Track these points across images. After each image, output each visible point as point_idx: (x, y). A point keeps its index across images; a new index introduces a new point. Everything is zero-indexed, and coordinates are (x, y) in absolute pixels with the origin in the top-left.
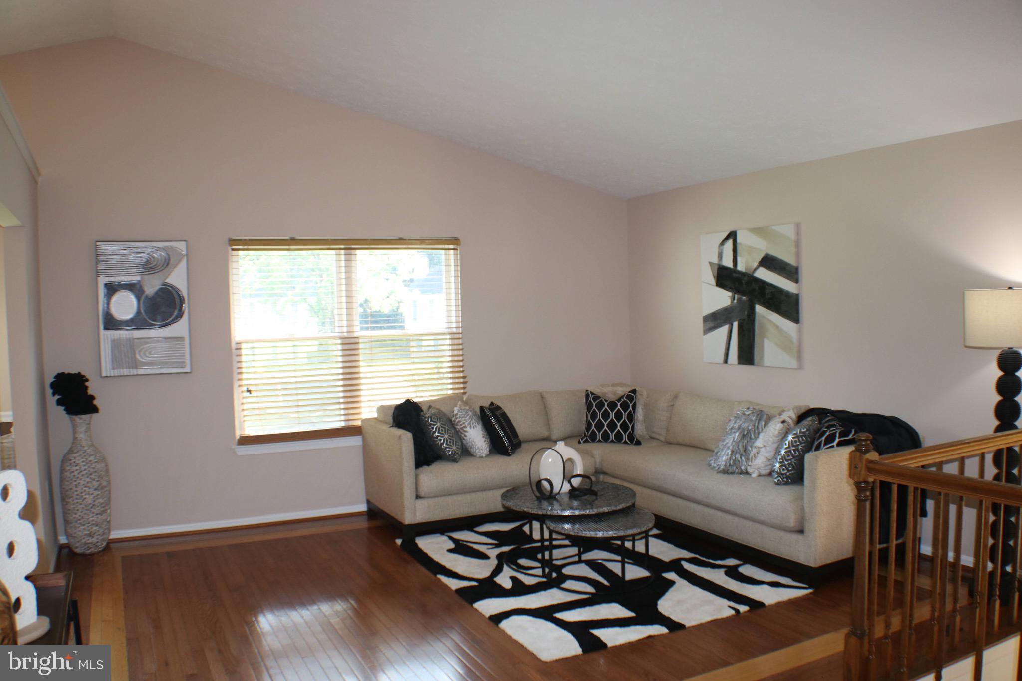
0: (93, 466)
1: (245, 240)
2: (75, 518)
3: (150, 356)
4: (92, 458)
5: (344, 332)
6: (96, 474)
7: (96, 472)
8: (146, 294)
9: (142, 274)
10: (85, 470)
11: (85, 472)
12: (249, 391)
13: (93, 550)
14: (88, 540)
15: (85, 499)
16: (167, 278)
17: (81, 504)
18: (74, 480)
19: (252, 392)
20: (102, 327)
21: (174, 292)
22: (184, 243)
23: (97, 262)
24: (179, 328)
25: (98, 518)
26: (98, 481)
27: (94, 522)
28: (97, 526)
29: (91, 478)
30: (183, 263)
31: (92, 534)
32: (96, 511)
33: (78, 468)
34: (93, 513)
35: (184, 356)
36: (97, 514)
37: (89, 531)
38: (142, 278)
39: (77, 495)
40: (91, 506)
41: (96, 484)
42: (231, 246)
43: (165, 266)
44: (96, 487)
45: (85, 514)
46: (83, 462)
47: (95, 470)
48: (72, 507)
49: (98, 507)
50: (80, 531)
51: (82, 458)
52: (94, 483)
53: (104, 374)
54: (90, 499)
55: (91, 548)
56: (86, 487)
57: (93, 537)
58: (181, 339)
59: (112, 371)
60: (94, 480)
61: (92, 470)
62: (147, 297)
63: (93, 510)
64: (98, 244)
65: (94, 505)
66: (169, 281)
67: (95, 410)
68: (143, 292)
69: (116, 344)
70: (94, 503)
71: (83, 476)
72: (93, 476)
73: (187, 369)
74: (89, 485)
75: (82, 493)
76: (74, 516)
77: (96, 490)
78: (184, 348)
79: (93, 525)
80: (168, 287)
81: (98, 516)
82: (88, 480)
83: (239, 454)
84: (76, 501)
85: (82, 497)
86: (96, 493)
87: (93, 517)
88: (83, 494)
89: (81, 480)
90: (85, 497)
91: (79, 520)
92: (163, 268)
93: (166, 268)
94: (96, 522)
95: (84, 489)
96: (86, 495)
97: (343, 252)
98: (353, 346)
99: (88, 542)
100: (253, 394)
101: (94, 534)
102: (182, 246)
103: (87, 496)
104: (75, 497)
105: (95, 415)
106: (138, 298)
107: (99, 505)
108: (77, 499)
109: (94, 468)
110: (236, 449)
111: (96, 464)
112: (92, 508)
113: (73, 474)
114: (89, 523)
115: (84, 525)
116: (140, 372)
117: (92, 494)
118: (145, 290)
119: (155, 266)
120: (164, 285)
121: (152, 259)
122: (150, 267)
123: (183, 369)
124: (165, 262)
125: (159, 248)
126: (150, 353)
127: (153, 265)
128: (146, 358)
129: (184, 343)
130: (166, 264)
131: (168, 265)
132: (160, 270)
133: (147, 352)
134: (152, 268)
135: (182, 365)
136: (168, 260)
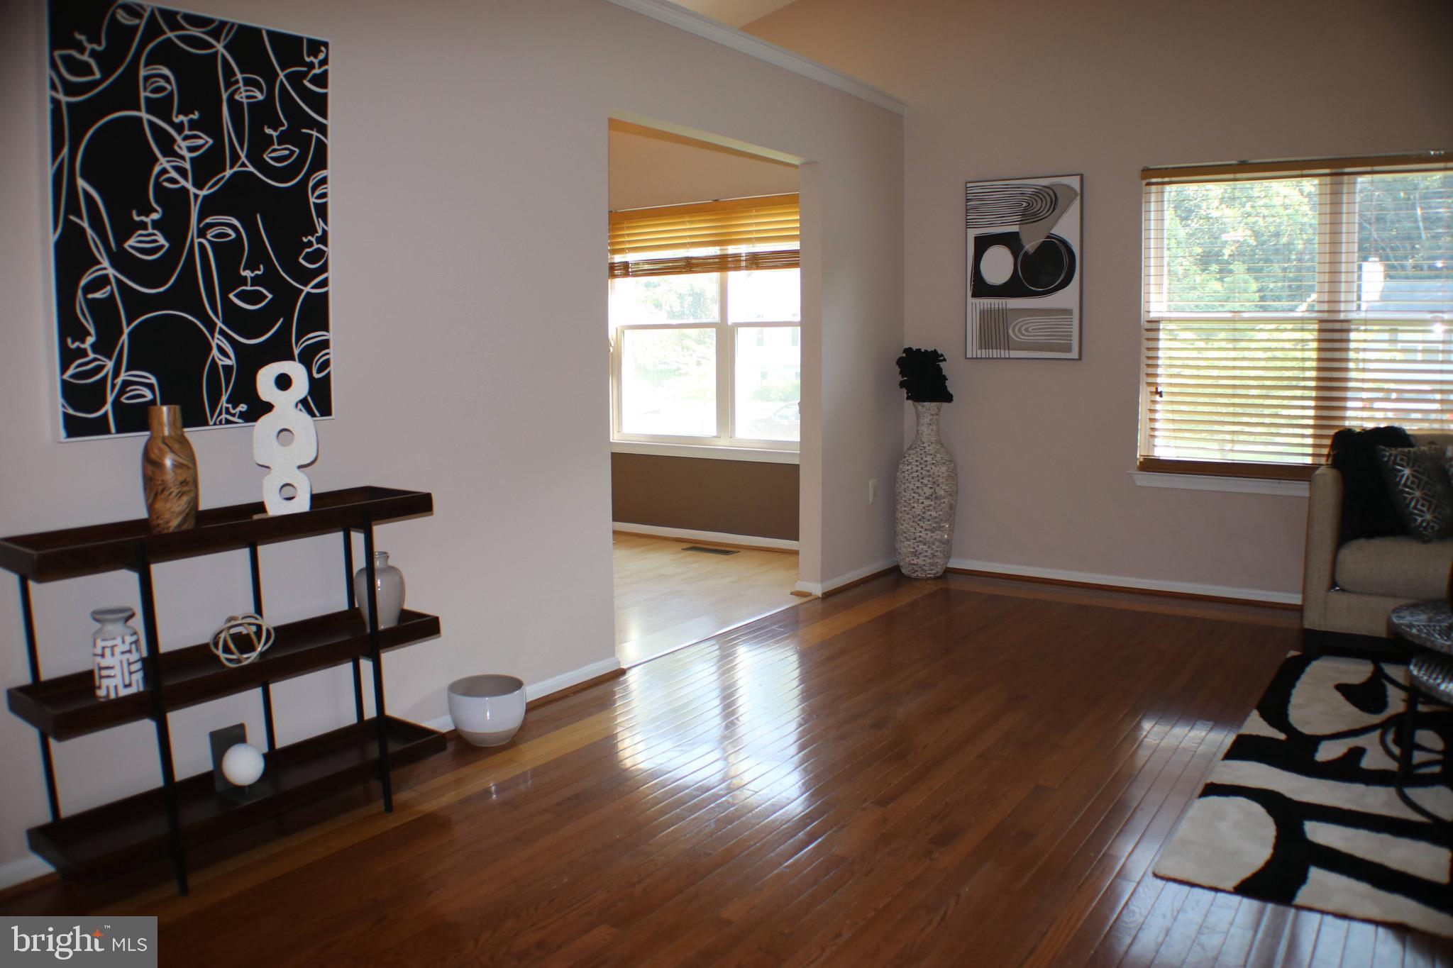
0: (928, 468)
1: (1166, 169)
2: (901, 529)
3: (1026, 333)
4: (929, 458)
5: (1323, 312)
6: (930, 479)
7: (930, 476)
8: (1025, 249)
9: (1022, 222)
10: (917, 471)
11: (915, 474)
12: (1159, 393)
13: (920, 574)
14: (913, 560)
15: (914, 507)
16: (1052, 226)
17: (908, 514)
18: (903, 482)
19: (1163, 394)
20: (969, 294)
21: (1062, 247)
22: (1079, 177)
23: (967, 210)
24: (1066, 297)
25: (927, 534)
26: (931, 488)
27: (921, 539)
28: (925, 544)
29: (922, 483)
30: (1076, 205)
31: (918, 553)
32: (926, 525)
33: (909, 468)
34: (922, 527)
35: (1071, 336)
36: (926, 530)
37: (914, 548)
38: (1020, 228)
39: (905, 501)
40: (919, 517)
41: (928, 491)
42: (1144, 178)
43: (1051, 210)
44: (927, 494)
45: (912, 526)
46: (917, 461)
47: (928, 474)
48: (900, 515)
49: (929, 520)
50: (904, 546)
51: (917, 457)
52: (926, 489)
53: (969, 355)
54: (918, 509)
55: (917, 571)
56: (914, 493)
57: (918, 558)
58: (1068, 312)
59: (979, 352)
60: (926, 485)
61: (924, 473)
62: (1026, 253)
63: (921, 524)
64: (969, 185)
65: (923, 517)
66: (1055, 231)
67: (948, 398)
68: (1022, 247)
69: (985, 315)
70: (923, 515)
71: (913, 478)
72: (925, 481)
73: (1073, 355)
74: (920, 491)
75: (910, 500)
76: (901, 527)
77: (927, 498)
78: (1071, 325)
79: (920, 541)
80: (1056, 241)
81: (928, 532)
82: (918, 484)
83: (1139, 483)
84: (904, 509)
85: (910, 504)
86: (927, 502)
87: (921, 532)
88: (911, 502)
89: (910, 483)
90: (913, 505)
91: (905, 533)
92: (1048, 214)
93: (1052, 212)
94: (925, 539)
95: (913, 495)
96: (914, 503)
97: (1328, 179)
98: (1337, 336)
99: (912, 562)
100: (1165, 398)
101: (920, 554)
102: (1074, 182)
103: (916, 505)
104: (903, 503)
105: (945, 405)
106: (1015, 255)
107: (930, 518)
108: (905, 506)
109: (929, 471)
110: (1135, 476)
111: (933, 466)
112: (920, 520)
113: (903, 474)
114: (915, 539)
115: (909, 540)
116: (1014, 354)
117: (923, 503)
118: (1024, 244)
119: (1038, 211)
120: (1048, 237)
121: (1034, 202)
122: (1031, 213)
123: (1069, 354)
124: (1051, 206)
125: (1044, 187)
126: (1027, 330)
127: (1035, 210)
128: (1021, 337)
129: (1071, 318)
130: (1052, 208)
131: (1054, 209)
132: (1044, 216)
133: (1023, 329)
134: (1034, 214)
135: (1068, 349)
136: (1054, 203)
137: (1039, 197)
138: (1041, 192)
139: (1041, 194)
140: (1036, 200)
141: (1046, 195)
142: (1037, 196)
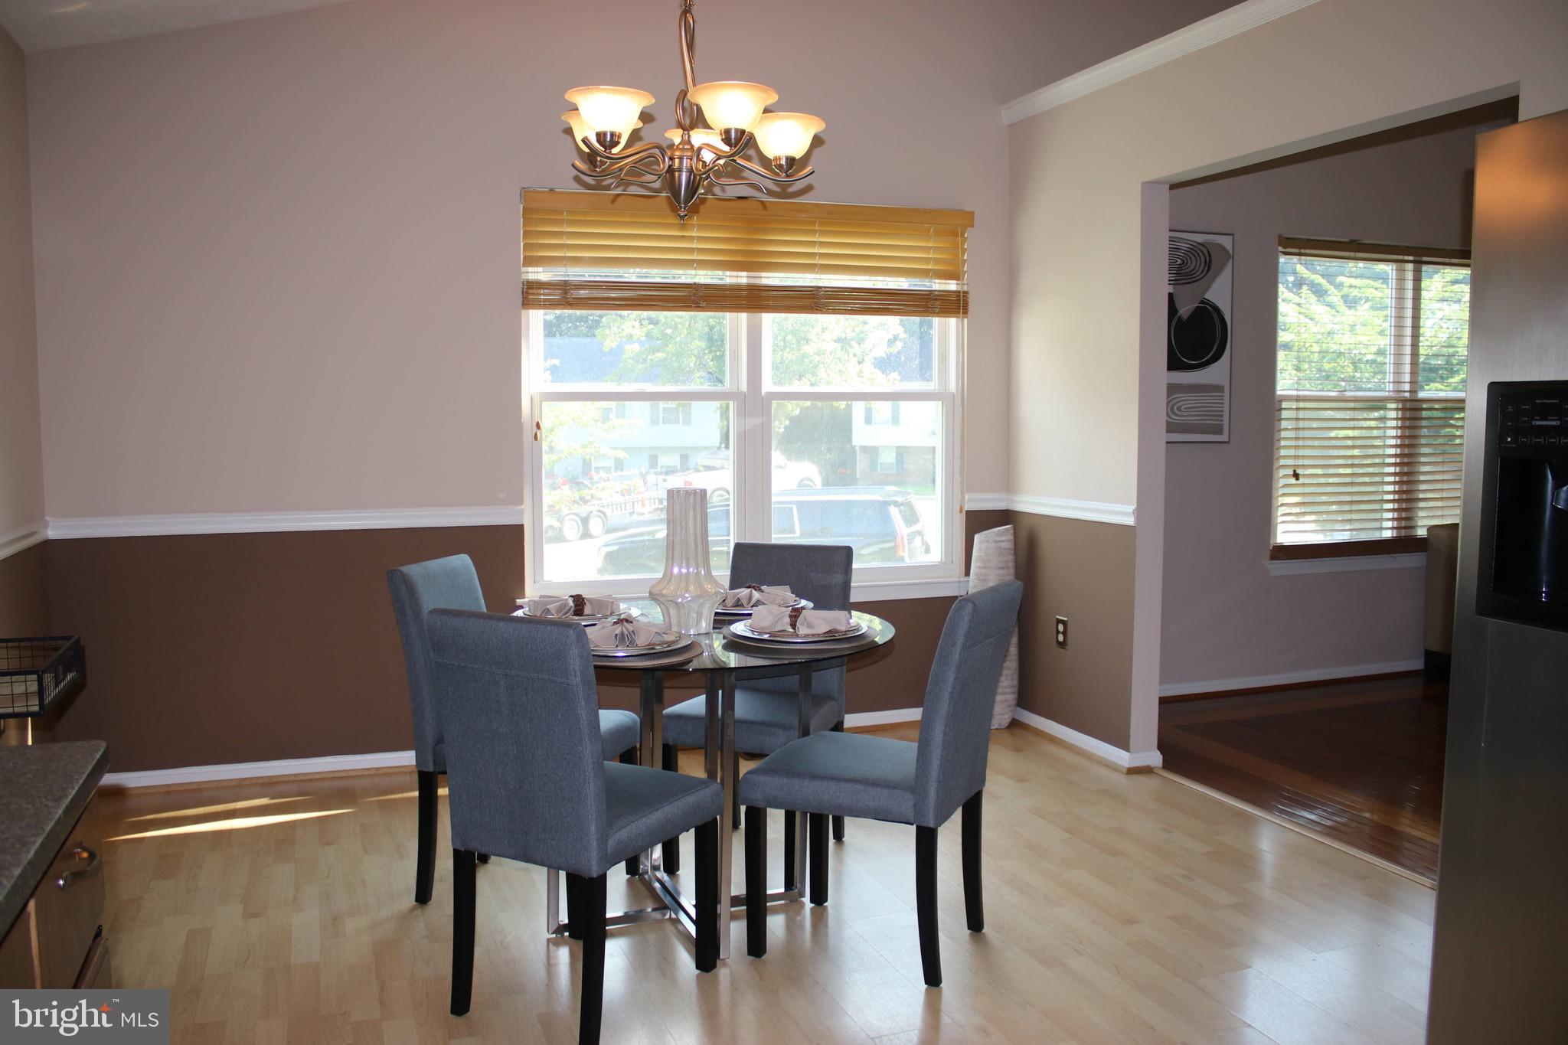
1: (1300, 239)
3: (1179, 413)
5: (1405, 391)
8: (1181, 313)
9: (1176, 282)
12: (1296, 476)
16: (1206, 290)
19: (1299, 477)
21: (1215, 315)
22: (1231, 237)
24: (1218, 372)
30: (1228, 268)
35: (1222, 416)
38: (1174, 289)
42: (1282, 246)
43: (1205, 272)
58: (1220, 389)
62: (1181, 318)
66: (1209, 296)
68: (1178, 311)
73: (1224, 437)
78: (1223, 403)
80: (1209, 308)
83: (1270, 573)
92: (1201, 276)
93: (1206, 274)
97: (1409, 266)
98: (1414, 414)
100: (1301, 481)
102: (1227, 243)
106: (1169, 320)
110: (1267, 566)
118: (1178, 307)
119: (1192, 270)
120: (1202, 302)
121: (1189, 260)
122: (1185, 273)
123: (1221, 436)
124: (1205, 267)
125: (1199, 244)
126: (1179, 409)
127: (1190, 269)
128: (1174, 417)
129: (1223, 396)
130: (1206, 269)
131: (1208, 271)
132: (1198, 278)
133: (1175, 408)
134: (1188, 274)
135: (1219, 430)
136: (1208, 265)
137: (1194, 256)
138: (1195, 248)
139: (1196, 252)
140: (1190, 258)
141: (1201, 254)
142: (1191, 253)
